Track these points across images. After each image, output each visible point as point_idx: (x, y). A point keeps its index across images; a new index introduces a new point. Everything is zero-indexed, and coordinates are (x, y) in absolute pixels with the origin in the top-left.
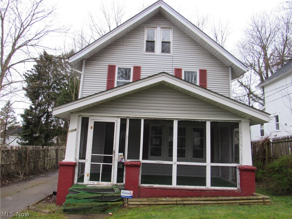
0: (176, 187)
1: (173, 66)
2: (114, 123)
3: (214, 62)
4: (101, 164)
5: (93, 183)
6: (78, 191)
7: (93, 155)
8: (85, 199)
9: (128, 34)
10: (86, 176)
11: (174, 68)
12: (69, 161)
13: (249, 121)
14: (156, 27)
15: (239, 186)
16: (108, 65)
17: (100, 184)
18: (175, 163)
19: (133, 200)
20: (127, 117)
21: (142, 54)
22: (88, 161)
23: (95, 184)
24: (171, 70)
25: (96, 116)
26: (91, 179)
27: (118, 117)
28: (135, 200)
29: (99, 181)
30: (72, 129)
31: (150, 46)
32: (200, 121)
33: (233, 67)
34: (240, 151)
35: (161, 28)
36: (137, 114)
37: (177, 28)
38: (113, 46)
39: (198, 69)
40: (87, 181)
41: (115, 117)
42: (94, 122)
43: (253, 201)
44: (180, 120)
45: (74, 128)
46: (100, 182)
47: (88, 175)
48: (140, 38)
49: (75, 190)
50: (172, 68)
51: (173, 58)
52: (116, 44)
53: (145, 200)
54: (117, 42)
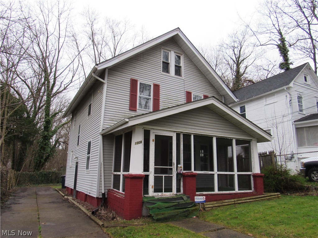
0: (218, 193)
1: (185, 88)
2: (172, 137)
3: (213, 90)
4: (164, 175)
5: (157, 194)
6: (155, 202)
7: (156, 167)
8: (165, 208)
9: (148, 52)
10: (151, 188)
11: (185, 90)
12: (138, 174)
13: (257, 140)
14: (170, 51)
15: (253, 189)
16: (130, 78)
17: (163, 195)
18: (216, 173)
19: (208, 204)
20: (181, 132)
21: (160, 73)
22: (152, 173)
23: (159, 195)
24: (184, 92)
25: (157, 129)
26: (156, 191)
27: (174, 131)
28: (208, 203)
29: (162, 192)
30: (138, 141)
31: (166, 67)
32: (229, 138)
33: (225, 97)
34: (252, 163)
35: (175, 52)
36: (190, 130)
37: (186, 56)
38: (135, 60)
39: (203, 94)
40: (151, 192)
41: (172, 131)
42: (155, 135)
43: (273, 197)
44: (218, 137)
45: (140, 141)
46: (164, 193)
47: (152, 187)
48: (158, 58)
49: (151, 202)
50: (184, 90)
51: (185, 81)
52: (137, 59)
53: (215, 202)
54: (138, 57)
